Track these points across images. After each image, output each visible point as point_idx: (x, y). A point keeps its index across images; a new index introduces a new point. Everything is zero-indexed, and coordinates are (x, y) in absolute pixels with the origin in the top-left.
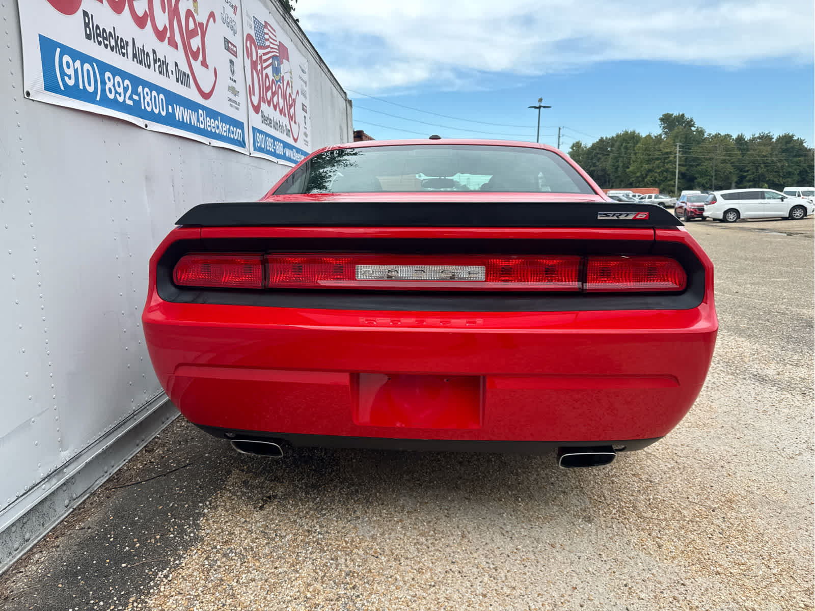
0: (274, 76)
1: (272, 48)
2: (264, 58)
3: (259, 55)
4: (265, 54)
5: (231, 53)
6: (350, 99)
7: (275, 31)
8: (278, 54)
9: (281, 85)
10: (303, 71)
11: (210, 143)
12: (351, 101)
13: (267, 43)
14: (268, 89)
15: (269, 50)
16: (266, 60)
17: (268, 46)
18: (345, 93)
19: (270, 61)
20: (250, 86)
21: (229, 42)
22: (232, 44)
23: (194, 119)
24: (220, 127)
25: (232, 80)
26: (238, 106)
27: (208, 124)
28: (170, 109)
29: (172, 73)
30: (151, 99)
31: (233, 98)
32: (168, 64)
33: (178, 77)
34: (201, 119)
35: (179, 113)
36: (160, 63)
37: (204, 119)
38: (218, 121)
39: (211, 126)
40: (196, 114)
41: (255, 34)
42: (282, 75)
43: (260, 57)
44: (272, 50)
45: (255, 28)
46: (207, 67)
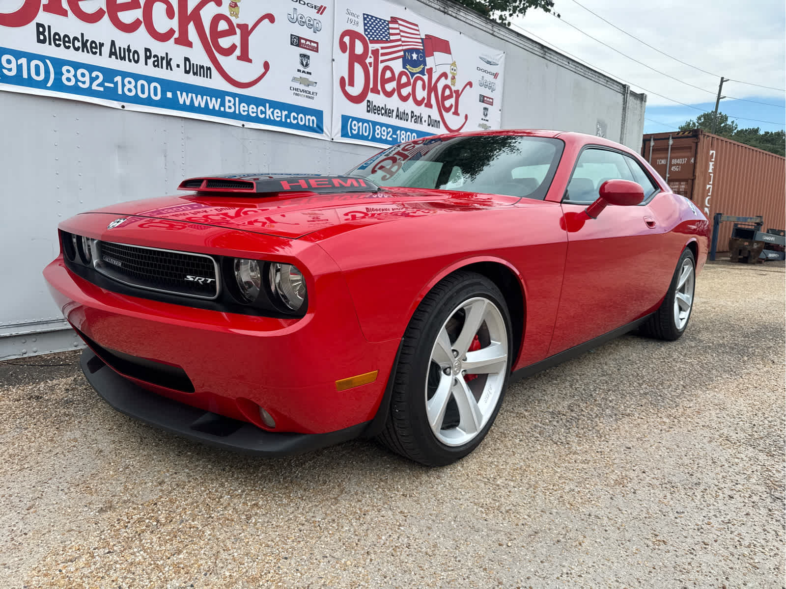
1: (404, 42)
2: (381, 51)
5: (304, 47)
6: (638, 93)
7: (417, 25)
8: (422, 48)
9: (424, 77)
10: (489, 63)
11: (243, 125)
14: (388, 81)
15: (400, 43)
17: (399, 40)
18: (623, 86)
20: (342, 80)
21: (299, 39)
22: (306, 41)
23: (214, 104)
24: (269, 112)
25: (304, 72)
26: (310, 95)
27: (242, 109)
28: (169, 95)
29: (178, 66)
30: (136, 87)
31: (302, 87)
32: (171, 59)
33: (188, 69)
34: (227, 104)
35: (183, 98)
36: (156, 59)
37: (234, 105)
38: (265, 108)
39: (248, 111)
40: (219, 100)
41: (365, 30)
42: (427, 67)
43: (372, 50)
44: (403, 44)
45: (365, 25)
46: (250, 61)
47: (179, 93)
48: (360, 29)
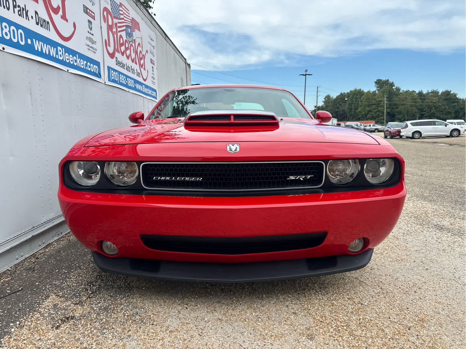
0: (126, 37)
1: (125, 20)
2: (118, 25)
3: (114, 22)
4: (119, 23)
5: (89, 15)
6: (189, 63)
7: (128, 10)
8: (131, 25)
9: (134, 45)
10: (151, 39)
11: (68, 70)
12: (189, 64)
13: (122, 17)
14: (122, 45)
15: (123, 21)
16: (120, 27)
17: (123, 19)
18: (185, 59)
19: (124, 28)
20: (106, 40)
21: (87, 8)
22: (90, 10)
23: (53, 52)
24: (78, 61)
25: (90, 33)
26: (94, 51)
27: (66, 57)
28: (29, 41)
29: (32, 17)
30: (9, 31)
31: (91, 45)
32: (28, 11)
33: (37, 21)
34: (60, 53)
35: (38, 45)
36: (19, 9)
37: (62, 54)
38: (76, 57)
39: (69, 59)
40: (55, 49)
41: (112, 9)
42: (134, 39)
43: (115, 23)
44: (125, 22)
45: (111, 5)
46: (67, 21)
47: (34, 40)
48: (109, 8)
